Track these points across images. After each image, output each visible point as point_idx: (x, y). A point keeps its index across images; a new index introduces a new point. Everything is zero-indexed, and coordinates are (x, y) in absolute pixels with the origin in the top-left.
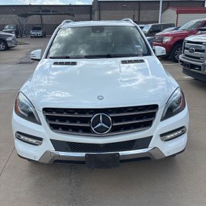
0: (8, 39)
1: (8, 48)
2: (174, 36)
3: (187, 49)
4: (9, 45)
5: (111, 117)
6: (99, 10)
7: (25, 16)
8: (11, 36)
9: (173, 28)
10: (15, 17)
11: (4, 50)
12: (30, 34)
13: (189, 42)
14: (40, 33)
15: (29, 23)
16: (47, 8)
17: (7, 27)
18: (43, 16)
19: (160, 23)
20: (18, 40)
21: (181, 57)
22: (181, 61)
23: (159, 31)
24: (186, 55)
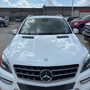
0: (6, 22)
1: (5, 26)
2: (79, 22)
3: (87, 29)
4: (6, 25)
5: (52, 72)
6: (46, 10)
7: (14, 12)
8: (7, 21)
9: (78, 19)
10: (9, 13)
11: (3, 27)
12: (15, 20)
13: (87, 26)
14: (20, 20)
15: (15, 15)
16: (23, 9)
17: (6, 17)
18: (21, 13)
19: (72, 16)
20: (10, 23)
21: (83, 32)
22: (84, 34)
23: (72, 20)
24: (86, 32)
